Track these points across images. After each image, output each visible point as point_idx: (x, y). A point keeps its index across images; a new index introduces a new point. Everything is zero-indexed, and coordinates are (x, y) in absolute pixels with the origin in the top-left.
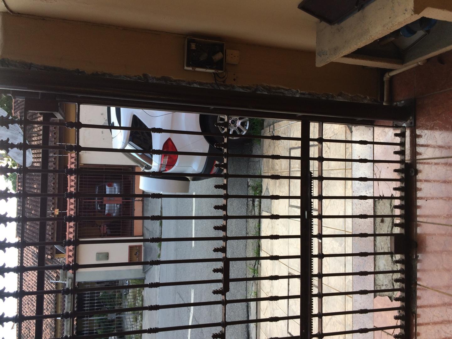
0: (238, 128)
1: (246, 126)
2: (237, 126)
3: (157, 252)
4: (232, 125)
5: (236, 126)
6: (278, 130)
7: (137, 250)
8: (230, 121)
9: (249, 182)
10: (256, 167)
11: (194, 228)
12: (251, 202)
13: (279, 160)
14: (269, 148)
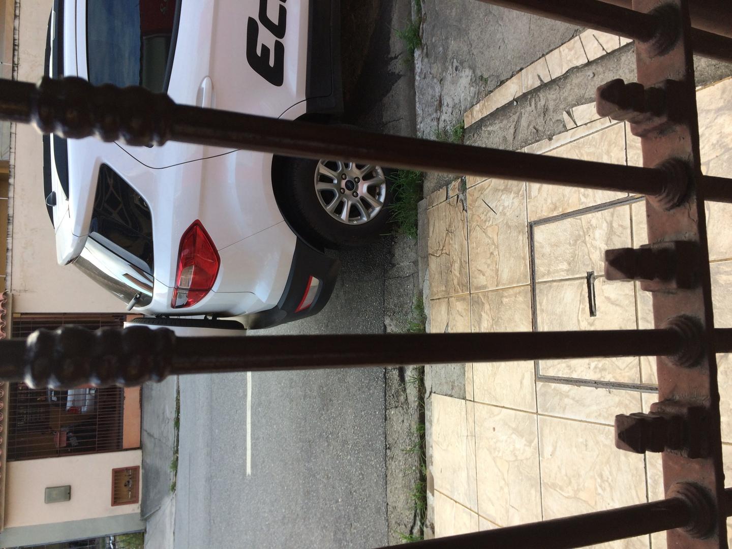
0: (363, 200)
1: (379, 194)
2: (359, 196)
3: (169, 479)
4: (347, 192)
5: (357, 194)
6: (478, 187)
7: (129, 475)
8: (343, 183)
9: (387, 326)
10: (404, 290)
11: (251, 434)
12: (394, 372)
13: (489, 262)
14: (447, 238)
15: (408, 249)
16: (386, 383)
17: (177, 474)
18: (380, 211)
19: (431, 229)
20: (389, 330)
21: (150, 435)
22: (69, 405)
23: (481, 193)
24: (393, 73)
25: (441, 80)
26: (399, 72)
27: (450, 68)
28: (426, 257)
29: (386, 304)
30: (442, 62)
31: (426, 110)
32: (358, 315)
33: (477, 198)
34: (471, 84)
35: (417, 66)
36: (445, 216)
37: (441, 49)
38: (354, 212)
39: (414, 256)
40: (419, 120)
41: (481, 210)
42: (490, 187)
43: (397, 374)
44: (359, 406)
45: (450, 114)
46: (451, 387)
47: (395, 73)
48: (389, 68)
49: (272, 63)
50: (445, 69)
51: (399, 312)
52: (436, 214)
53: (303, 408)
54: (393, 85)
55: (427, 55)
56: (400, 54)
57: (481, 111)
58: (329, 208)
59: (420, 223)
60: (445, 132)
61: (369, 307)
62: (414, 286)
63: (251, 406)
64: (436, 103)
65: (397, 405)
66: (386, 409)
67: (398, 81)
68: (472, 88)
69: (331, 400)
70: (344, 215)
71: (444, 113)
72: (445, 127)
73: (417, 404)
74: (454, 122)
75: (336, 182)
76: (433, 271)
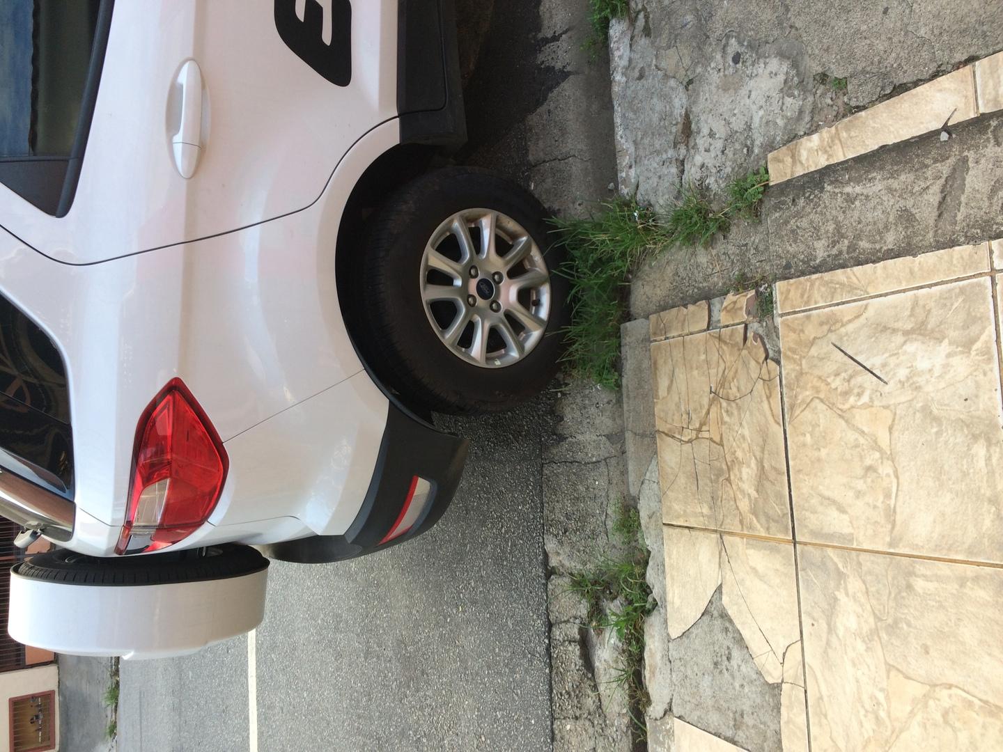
0: (510, 317)
1: (538, 303)
2: (502, 310)
3: (104, 716)
4: (480, 302)
5: (499, 305)
6: (819, 315)
7: (38, 706)
8: (473, 284)
9: (550, 555)
10: (587, 489)
12: (570, 648)
13: (860, 485)
14: (714, 410)
15: (593, 410)
16: (551, 667)
17: (119, 710)
18: (542, 339)
19: (663, 383)
20: (554, 562)
23: (830, 331)
24: (550, 69)
25: (690, 82)
26: (564, 67)
27: (718, 56)
28: (650, 437)
29: (546, 512)
30: (694, 44)
31: (646, 141)
32: (483, 523)
33: (815, 338)
34: (786, 89)
35: (617, 54)
36: (707, 362)
37: (689, 18)
39: (608, 424)
40: (624, 161)
41: (829, 367)
42: (862, 320)
43: (578, 653)
44: (488, 697)
45: (719, 153)
46: (732, 723)
47: (554, 67)
48: (541, 57)
49: (327, 37)
50: (703, 58)
51: (578, 530)
52: (677, 354)
53: (364, 673)
54: (551, 89)
55: (647, 32)
56: (565, 32)
57: (824, 150)
59: (629, 366)
60: (703, 190)
61: (508, 512)
62: (610, 483)
64: (674, 129)
65: (578, 714)
66: (553, 719)
67: (562, 84)
68: (789, 101)
69: (423, 672)
70: (477, 349)
71: (702, 149)
72: (702, 180)
73: (626, 720)
74: (729, 170)
75: (458, 282)
76: (672, 468)
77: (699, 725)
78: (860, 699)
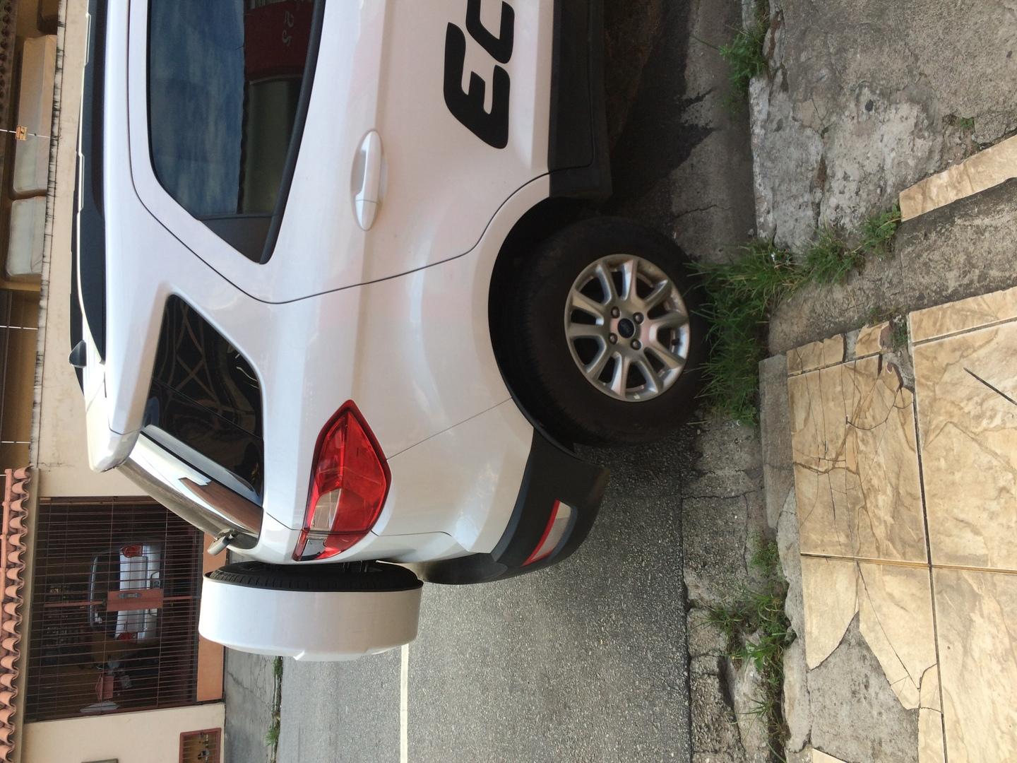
0: (649, 354)
1: (677, 343)
2: (642, 348)
3: (265, 754)
4: (621, 340)
5: (639, 344)
6: (951, 343)
7: (206, 742)
8: (614, 324)
9: (689, 588)
10: (726, 523)
11: (408, 731)
12: (709, 681)
13: (994, 506)
14: (850, 439)
15: (732, 445)
16: (690, 699)
17: (279, 749)
18: (681, 376)
19: (800, 416)
20: (693, 595)
21: (238, 682)
22: (119, 629)
23: (962, 356)
24: (694, 127)
25: (826, 130)
26: (707, 124)
27: (852, 105)
28: (787, 470)
29: (685, 546)
30: (829, 96)
31: (784, 187)
32: (624, 558)
33: (948, 365)
34: (917, 132)
35: (756, 109)
36: (843, 393)
37: (824, 72)
38: (635, 377)
39: (747, 460)
40: (762, 207)
41: (962, 392)
42: (993, 344)
43: (717, 686)
44: (629, 730)
45: (853, 195)
46: (870, 752)
47: (697, 125)
48: (685, 117)
49: (488, 107)
50: (837, 107)
51: (716, 563)
52: (813, 387)
53: (509, 707)
54: (694, 145)
55: (785, 87)
56: (708, 93)
57: (953, 185)
58: (591, 371)
59: (767, 400)
60: (838, 230)
61: (649, 546)
62: (749, 517)
63: (409, 682)
64: (810, 175)
65: (717, 748)
66: (692, 752)
67: (705, 140)
68: (919, 142)
69: (565, 706)
70: (618, 383)
71: (836, 191)
72: (837, 220)
73: (765, 754)
74: (863, 210)
75: (601, 322)
76: (809, 499)
77: (838, 755)
78: (996, 720)
